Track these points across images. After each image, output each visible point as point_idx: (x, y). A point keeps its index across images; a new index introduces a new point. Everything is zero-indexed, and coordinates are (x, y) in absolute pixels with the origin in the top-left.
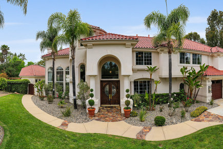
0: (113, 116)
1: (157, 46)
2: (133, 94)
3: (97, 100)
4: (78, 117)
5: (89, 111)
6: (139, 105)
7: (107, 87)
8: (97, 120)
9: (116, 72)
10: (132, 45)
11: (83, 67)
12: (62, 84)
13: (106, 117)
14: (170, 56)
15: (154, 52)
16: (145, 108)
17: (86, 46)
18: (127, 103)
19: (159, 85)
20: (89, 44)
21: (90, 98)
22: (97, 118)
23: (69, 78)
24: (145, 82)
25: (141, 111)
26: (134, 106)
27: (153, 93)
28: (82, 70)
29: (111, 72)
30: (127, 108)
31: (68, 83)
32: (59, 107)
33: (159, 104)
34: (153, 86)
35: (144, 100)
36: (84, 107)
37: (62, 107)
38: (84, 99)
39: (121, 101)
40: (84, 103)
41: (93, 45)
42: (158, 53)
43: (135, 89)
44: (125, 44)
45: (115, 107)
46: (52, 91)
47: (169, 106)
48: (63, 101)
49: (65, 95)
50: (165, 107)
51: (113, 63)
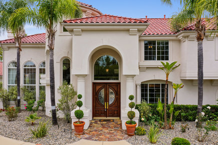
0: (109, 133)
1: (178, 31)
2: (139, 102)
3: (87, 110)
4: (59, 137)
5: (75, 126)
6: (148, 119)
7: (103, 92)
8: (86, 139)
9: (115, 70)
10: (139, 31)
11: (67, 63)
12: (33, 88)
13: (101, 134)
14: (200, 45)
15: (173, 40)
16: (156, 124)
17: (72, 31)
18: (131, 115)
19: (180, 91)
20: (77, 29)
21: (78, 108)
22: (87, 136)
23: (45, 80)
24: (158, 86)
25: (151, 128)
26: (140, 121)
27: (170, 102)
28: (65, 68)
29: (107, 70)
30: (131, 123)
31: (44, 87)
32: (27, 125)
33: (180, 120)
34: (171, 93)
35: (155, 112)
36: (69, 121)
37: (33, 124)
38: (67, 109)
39: (122, 111)
40: (68, 115)
41: (82, 30)
42: (179, 41)
43: (142, 95)
44: (128, 30)
45: (113, 120)
46: (15, 100)
47: (198, 126)
48: (35, 114)
49: (39, 105)
50: (191, 126)
51: (111, 58)
